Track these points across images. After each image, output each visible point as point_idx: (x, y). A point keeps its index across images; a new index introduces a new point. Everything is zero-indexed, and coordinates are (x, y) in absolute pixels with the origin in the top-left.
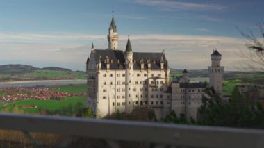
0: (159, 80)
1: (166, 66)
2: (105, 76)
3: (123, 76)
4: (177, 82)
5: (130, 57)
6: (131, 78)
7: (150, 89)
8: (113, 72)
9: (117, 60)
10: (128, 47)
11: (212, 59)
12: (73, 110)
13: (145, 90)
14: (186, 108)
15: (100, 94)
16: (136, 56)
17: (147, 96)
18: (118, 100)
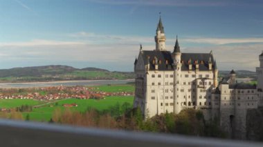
0: (207, 81)
1: (214, 67)
2: (153, 76)
3: (171, 76)
5: (178, 58)
6: (179, 78)
7: (199, 90)
8: (161, 73)
9: (165, 61)
10: (177, 48)
11: (260, 60)
12: (121, 109)
13: (194, 91)
14: (235, 109)
15: (149, 94)
16: (183, 56)
17: (194, 97)
18: (166, 101)
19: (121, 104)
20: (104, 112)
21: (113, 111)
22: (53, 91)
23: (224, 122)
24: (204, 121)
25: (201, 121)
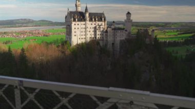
0: (102, 27)
1: (105, 20)
2: (75, 24)
3: (84, 24)
4: (110, 28)
5: (87, 15)
6: (88, 25)
7: (97, 31)
8: (79, 23)
9: (81, 16)
10: (86, 10)
11: (127, 16)
12: (59, 42)
13: (95, 32)
14: (114, 40)
15: (73, 34)
16: (90, 14)
17: (95, 34)
18: (82, 37)
19: (59, 39)
20: (51, 43)
21: (55, 42)
22: (23, 33)
23: (109, 46)
24: (100, 46)
25: (99, 46)
